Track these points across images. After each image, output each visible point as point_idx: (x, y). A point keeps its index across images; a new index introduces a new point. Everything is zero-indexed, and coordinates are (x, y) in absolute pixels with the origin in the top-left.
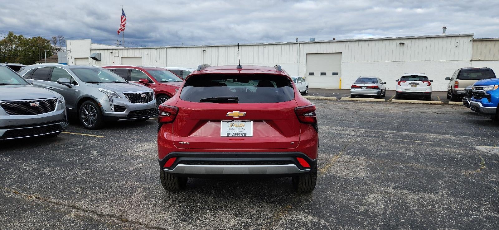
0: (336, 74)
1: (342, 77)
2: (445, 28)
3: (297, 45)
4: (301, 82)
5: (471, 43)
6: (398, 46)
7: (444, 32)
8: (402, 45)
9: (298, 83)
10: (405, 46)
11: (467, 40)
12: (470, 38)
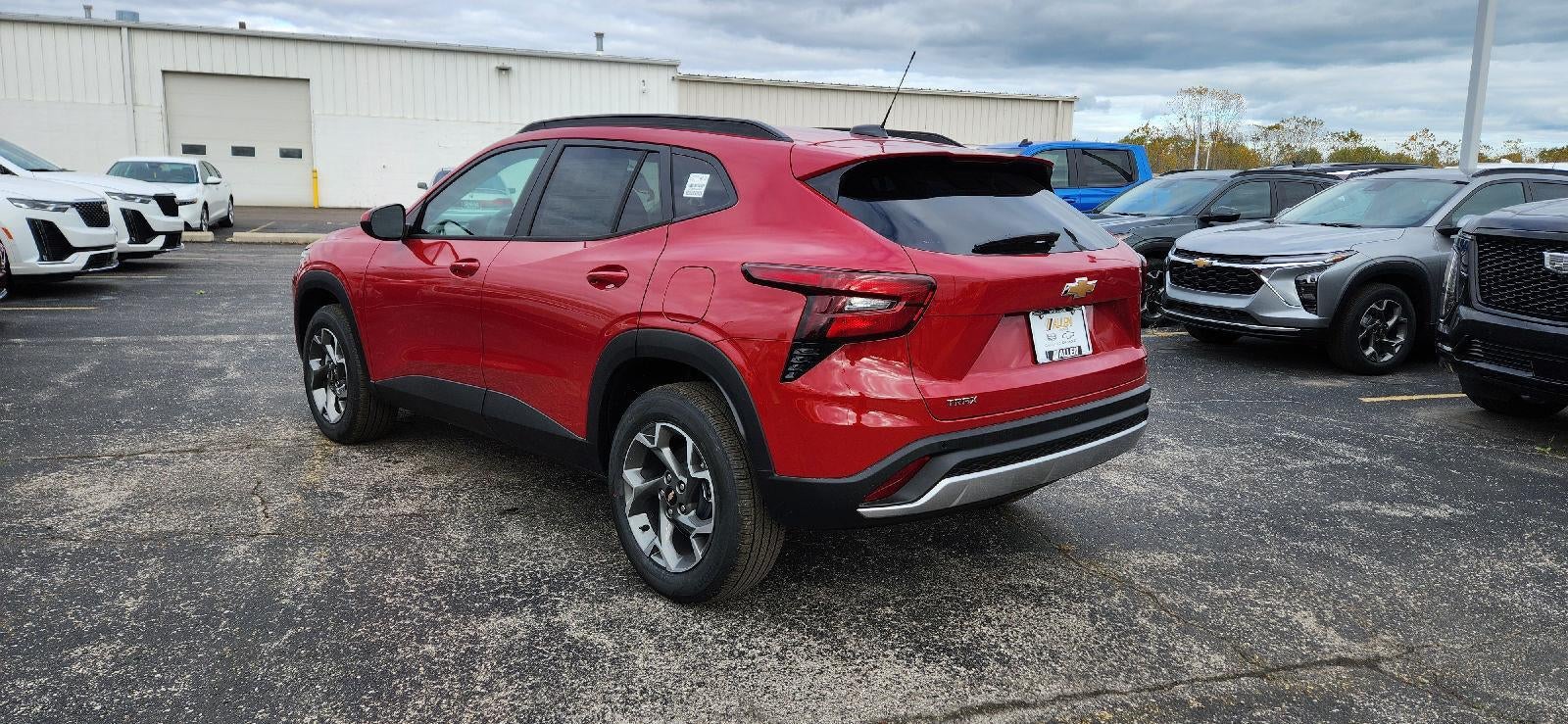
0: (296, 154)
1: (319, 165)
2: (600, 36)
3: (114, 36)
4: (216, 180)
5: (675, 86)
6: (494, 75)
7: (600, 48)
8: (504, 72)
9: (206, 184)
10: (514, 77)
11: (666, 75)
12: (671, 73)
